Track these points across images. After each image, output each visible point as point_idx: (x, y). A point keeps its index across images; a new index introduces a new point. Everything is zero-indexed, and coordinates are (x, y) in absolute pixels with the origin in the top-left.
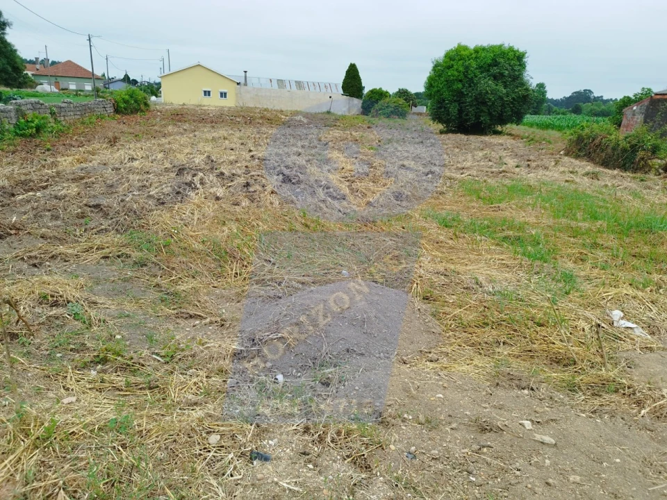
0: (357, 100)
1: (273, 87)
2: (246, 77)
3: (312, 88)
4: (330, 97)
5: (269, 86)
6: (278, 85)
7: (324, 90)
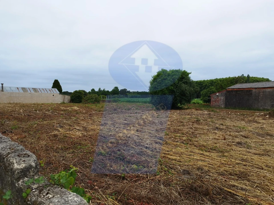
0: (67, 96)
1: (20, 92)
2: (2, 87)
3: (42, 91)
4: (53, 95)
5: (17, 91)
6: (23, 91)
7: (49, 92)
